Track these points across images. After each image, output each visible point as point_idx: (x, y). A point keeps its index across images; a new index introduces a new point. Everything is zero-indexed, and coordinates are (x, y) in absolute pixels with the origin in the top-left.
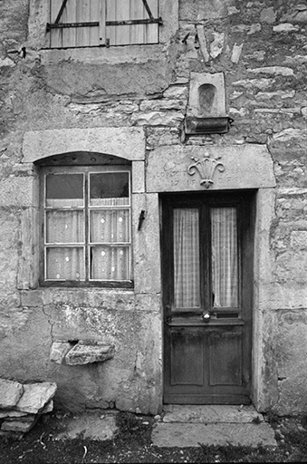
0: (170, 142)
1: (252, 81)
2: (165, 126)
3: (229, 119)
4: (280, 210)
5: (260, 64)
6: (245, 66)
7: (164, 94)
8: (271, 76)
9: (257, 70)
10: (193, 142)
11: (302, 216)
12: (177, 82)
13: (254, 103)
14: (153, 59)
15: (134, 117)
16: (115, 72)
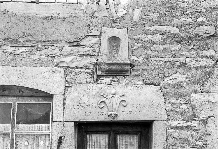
0: (85, 81)
1: (149, 36)
2: (81, 68)
3: (131, 65)
4: (170, 139)
5: (155, 23)
6: (144, 24)
7: (81, 43)
8: (163, 33)
9: (153, 28)
10: (103, 81)
11: (187, 144)
12: (92, 34)
13: (150, 53)
14: (73, 15)
15: (56, 60)
16: (43, 23)
